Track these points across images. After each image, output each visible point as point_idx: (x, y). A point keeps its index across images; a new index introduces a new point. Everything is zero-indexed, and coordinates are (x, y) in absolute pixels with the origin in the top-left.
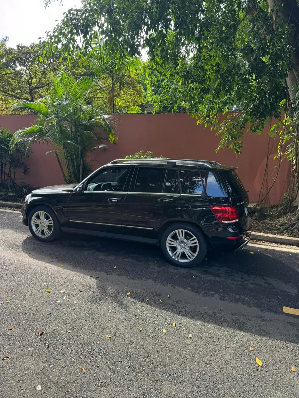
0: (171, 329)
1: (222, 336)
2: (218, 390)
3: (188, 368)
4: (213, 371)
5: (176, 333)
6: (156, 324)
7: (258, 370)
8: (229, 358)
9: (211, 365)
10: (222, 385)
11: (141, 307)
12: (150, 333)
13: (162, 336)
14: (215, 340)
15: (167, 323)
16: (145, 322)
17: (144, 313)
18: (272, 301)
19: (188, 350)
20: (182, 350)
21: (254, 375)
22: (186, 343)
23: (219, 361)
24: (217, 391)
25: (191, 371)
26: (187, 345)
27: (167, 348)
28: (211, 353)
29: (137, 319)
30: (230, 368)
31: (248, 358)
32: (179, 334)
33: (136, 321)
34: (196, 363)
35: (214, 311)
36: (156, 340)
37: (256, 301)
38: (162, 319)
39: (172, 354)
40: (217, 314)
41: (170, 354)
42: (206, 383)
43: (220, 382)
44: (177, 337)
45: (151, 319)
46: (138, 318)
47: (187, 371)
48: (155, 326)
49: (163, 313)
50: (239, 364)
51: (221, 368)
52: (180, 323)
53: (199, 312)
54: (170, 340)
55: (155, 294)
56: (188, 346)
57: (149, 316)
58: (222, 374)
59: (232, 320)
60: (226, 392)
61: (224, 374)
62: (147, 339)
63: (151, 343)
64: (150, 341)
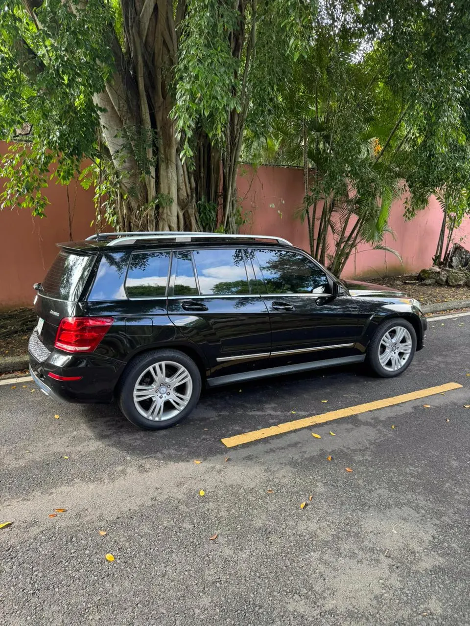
0: (114, 570)
1: (194, 526)
2: (261, 607)
3: (197, 611)
4: (230, 587)
5: (129, 570)
6: (79, 579)
7: (271, 542)
8: (231, 552)
9: (220, 581)
10: (258, 598)
11: (17, 567)
12: (84, 604)
13: (111, 591)
14: (192, 540)
15: (98, 563)
16: (57, 590)
17: (36, 573)
18: (204, 439)
19: (173, 583)
20: (163, 590)
21: (274, 552)
22: (158, 574)
23: (224, 567)
24: (260, 611)
25: (206, 612)
26: (164, 576)
27: (139, 605)
28: (206, 563)
29: (33, 594)
30: (244, 565)
31: (249, 536)
32: (135, 567)
33: (34, 600)
34: (201, 594)
35: (151, 495)
36: (108, 605)
37: (186, 449)
38: (82, 562)
39: (157, 609)
40: (157, 498)
41: (153, 613)
42: (239, 611)
43: (252, 596)
44: (135, 575)
45: (61, 577)
46: (32, 592)
47: (202, 617)
48: (80, 584)
49: (73, 551)
50: (247, 552)
51: (236, 575)
52: (119, 549)
53: (130, 510)
54: (131, 588)
55: (25, 525)
56: (166, 577)
57: (52, 573)
58: (243, 581)
59: (184, 494)
60: (270, 602)
61: (245, 580)
62: (91, 617)
63: (104, 617)
64: (100, 617)
